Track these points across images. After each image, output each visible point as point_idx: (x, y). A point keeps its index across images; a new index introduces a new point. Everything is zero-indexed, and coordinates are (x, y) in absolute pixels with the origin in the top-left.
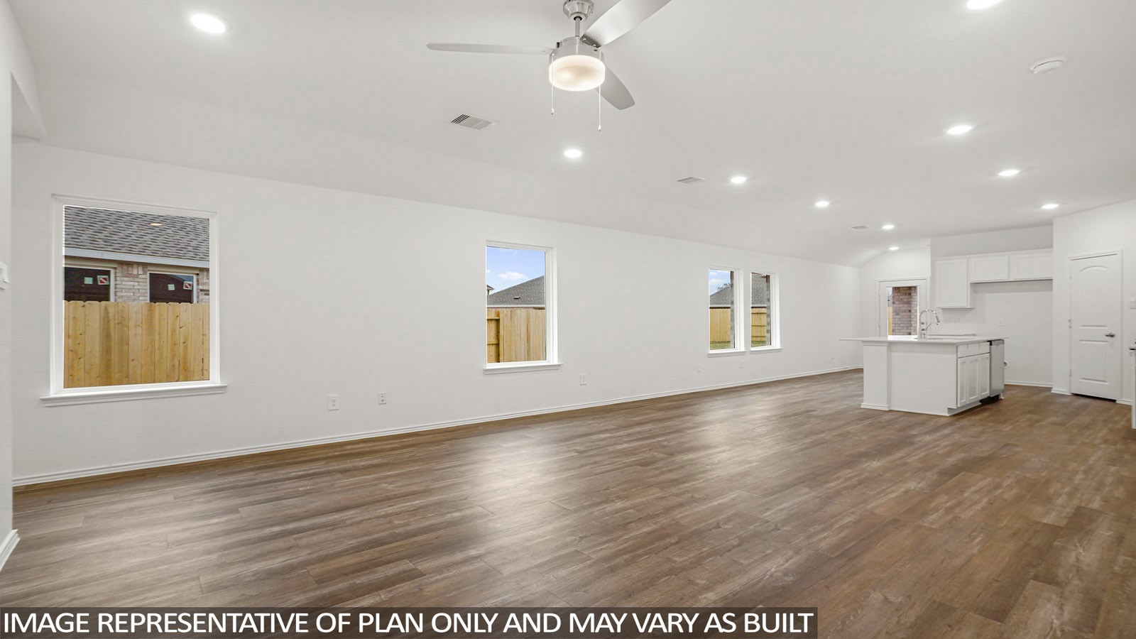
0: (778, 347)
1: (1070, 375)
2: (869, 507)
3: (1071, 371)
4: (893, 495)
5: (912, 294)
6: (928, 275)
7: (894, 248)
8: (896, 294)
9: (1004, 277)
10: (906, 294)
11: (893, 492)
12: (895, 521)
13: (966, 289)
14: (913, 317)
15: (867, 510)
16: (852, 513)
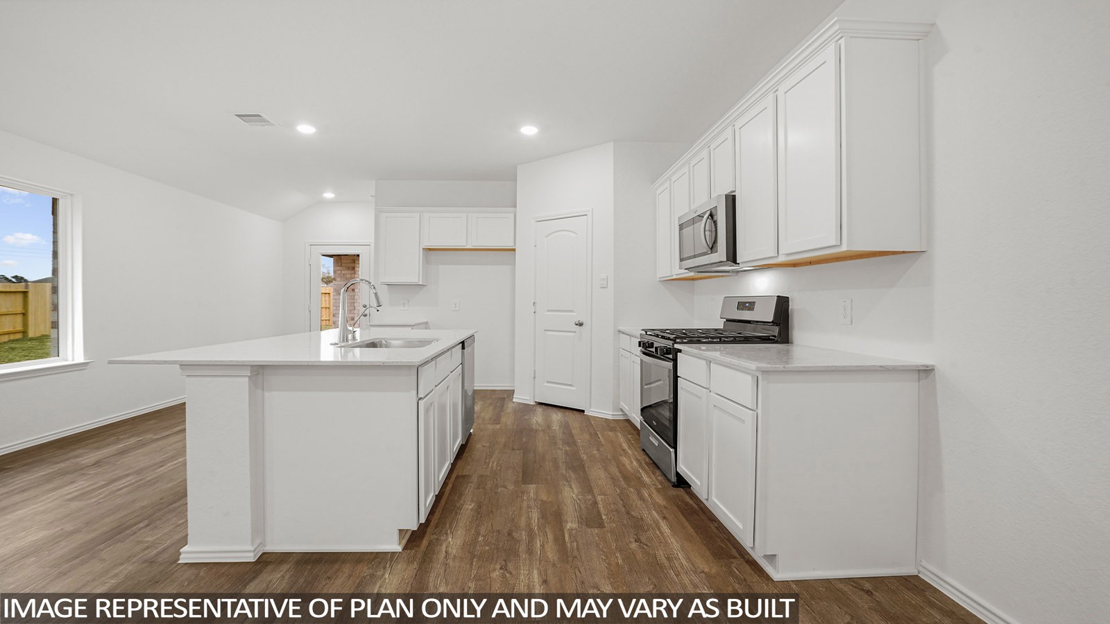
0: (80, 358)
1: (534, 378)
3: (535, 371)
5: (356, 269)
6: (372, 241)
7: (329, 195)
8: (338, 268)
9: (461, 243)
10: (349, 268)
13: (418, 256)
14: (356, 297)
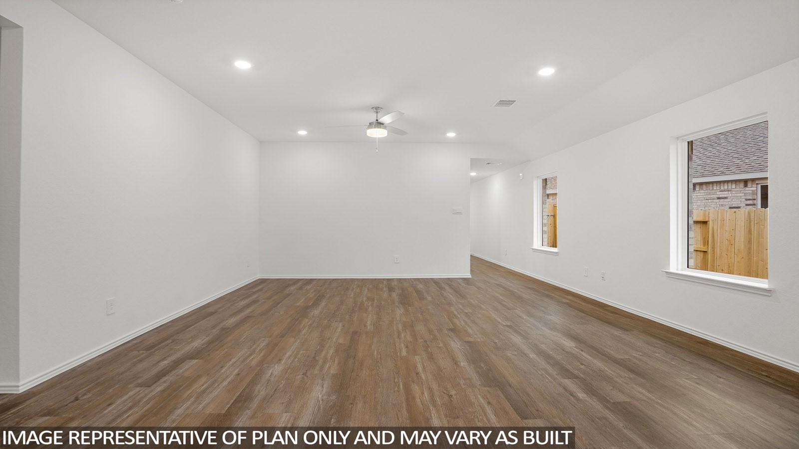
2: (299, 341)
4: (288, 354)
11: (289, 358)
12: (282, 336)
15: (299, 338)
16: (304, 335)
